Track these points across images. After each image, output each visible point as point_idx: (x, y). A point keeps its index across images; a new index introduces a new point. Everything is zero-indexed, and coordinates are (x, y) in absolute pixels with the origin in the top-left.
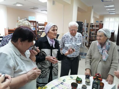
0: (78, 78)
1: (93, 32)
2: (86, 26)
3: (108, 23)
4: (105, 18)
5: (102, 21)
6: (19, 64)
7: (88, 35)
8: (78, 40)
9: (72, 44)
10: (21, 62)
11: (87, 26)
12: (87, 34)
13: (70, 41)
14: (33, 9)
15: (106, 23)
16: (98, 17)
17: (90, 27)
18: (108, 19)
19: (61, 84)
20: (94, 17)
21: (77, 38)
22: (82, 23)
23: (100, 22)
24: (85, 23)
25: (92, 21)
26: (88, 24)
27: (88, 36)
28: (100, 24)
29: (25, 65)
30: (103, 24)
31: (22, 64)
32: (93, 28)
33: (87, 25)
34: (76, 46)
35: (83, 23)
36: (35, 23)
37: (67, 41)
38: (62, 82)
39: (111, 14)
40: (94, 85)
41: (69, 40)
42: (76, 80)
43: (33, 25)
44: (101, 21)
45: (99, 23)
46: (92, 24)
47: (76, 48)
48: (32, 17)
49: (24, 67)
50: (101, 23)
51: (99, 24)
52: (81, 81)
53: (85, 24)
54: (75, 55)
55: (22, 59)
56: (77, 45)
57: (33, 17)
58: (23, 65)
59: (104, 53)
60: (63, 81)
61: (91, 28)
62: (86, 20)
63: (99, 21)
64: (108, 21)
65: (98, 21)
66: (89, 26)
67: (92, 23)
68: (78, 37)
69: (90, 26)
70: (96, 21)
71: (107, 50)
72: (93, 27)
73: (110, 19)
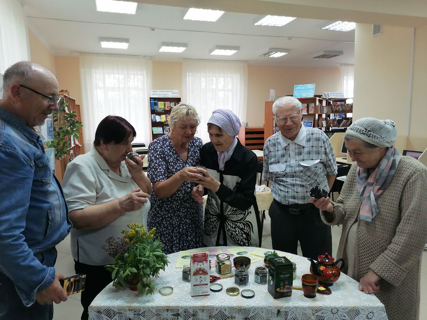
6: (105, 184)
8: (306, 150)
9: (288, 163)
10: (108, 182)
13: (284, 156)
14: (323, 56)
21: (304, 143)
29: (114, 187)
31: (110, 185)
36: (313, 105)
43: (307, 111)
49: (112, 190)
54: (300, 195)
55: (109, 177)
56: (302, 166)
58: (110, 187)
59: (366, 194)
68: (309, 140)
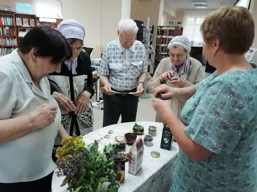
0: (136, 125)
1: (163, 45)
2: (149, 31)
3: (192, 26)
4: (187, 16)
5: (180, 23)
7: (154, 50)
9: (124, 63)
11: (152, 32)
12: (153, 48)
13: (120, 58)
15: (188, 26)
16: (173, 14)
17: (158, 34)
18: (193, 19)
19: (105, 137)
20: (165, 13)
21: (134, 50)
22: (142, 25)
23: (177, 25)
24: (148, 25)
25: (162, 22)
26: (153, 27)
27: (153, 53)
28: (177, 28)
30: (182, 28)
32: (164, 37)
33: (151, 29)
34: (132, 67)
35: (143, 23)
36: (33, 20)
37: (114, 57)
38: (107, 135)
39: (197, 7)
40: (165, 133)
41: (118, 55)
42: (134, 129)
43: (29, 24)
44: (179, 21)
45: (175, 27)
46: (161, 27)
47: (132, 71)
48: (23, 6)
50: (179, 25)
51: (174, 29)
52: (142, 130)
53: (148, 27)
54: (130, 85)
56: (133, 65)
57: (28, 5)
60: (109, 133)
61: (159, 37)
62: (149, 18)
63: (175, 21)
64: (192, 23)
65: (173, 22)
66: (155, 32)
67: (162, 25)
68: (136, 49)
69: (158, 32)
70: (170, 22)
71: (187, 75)
72: (163, 35)
73: (195, 20)
